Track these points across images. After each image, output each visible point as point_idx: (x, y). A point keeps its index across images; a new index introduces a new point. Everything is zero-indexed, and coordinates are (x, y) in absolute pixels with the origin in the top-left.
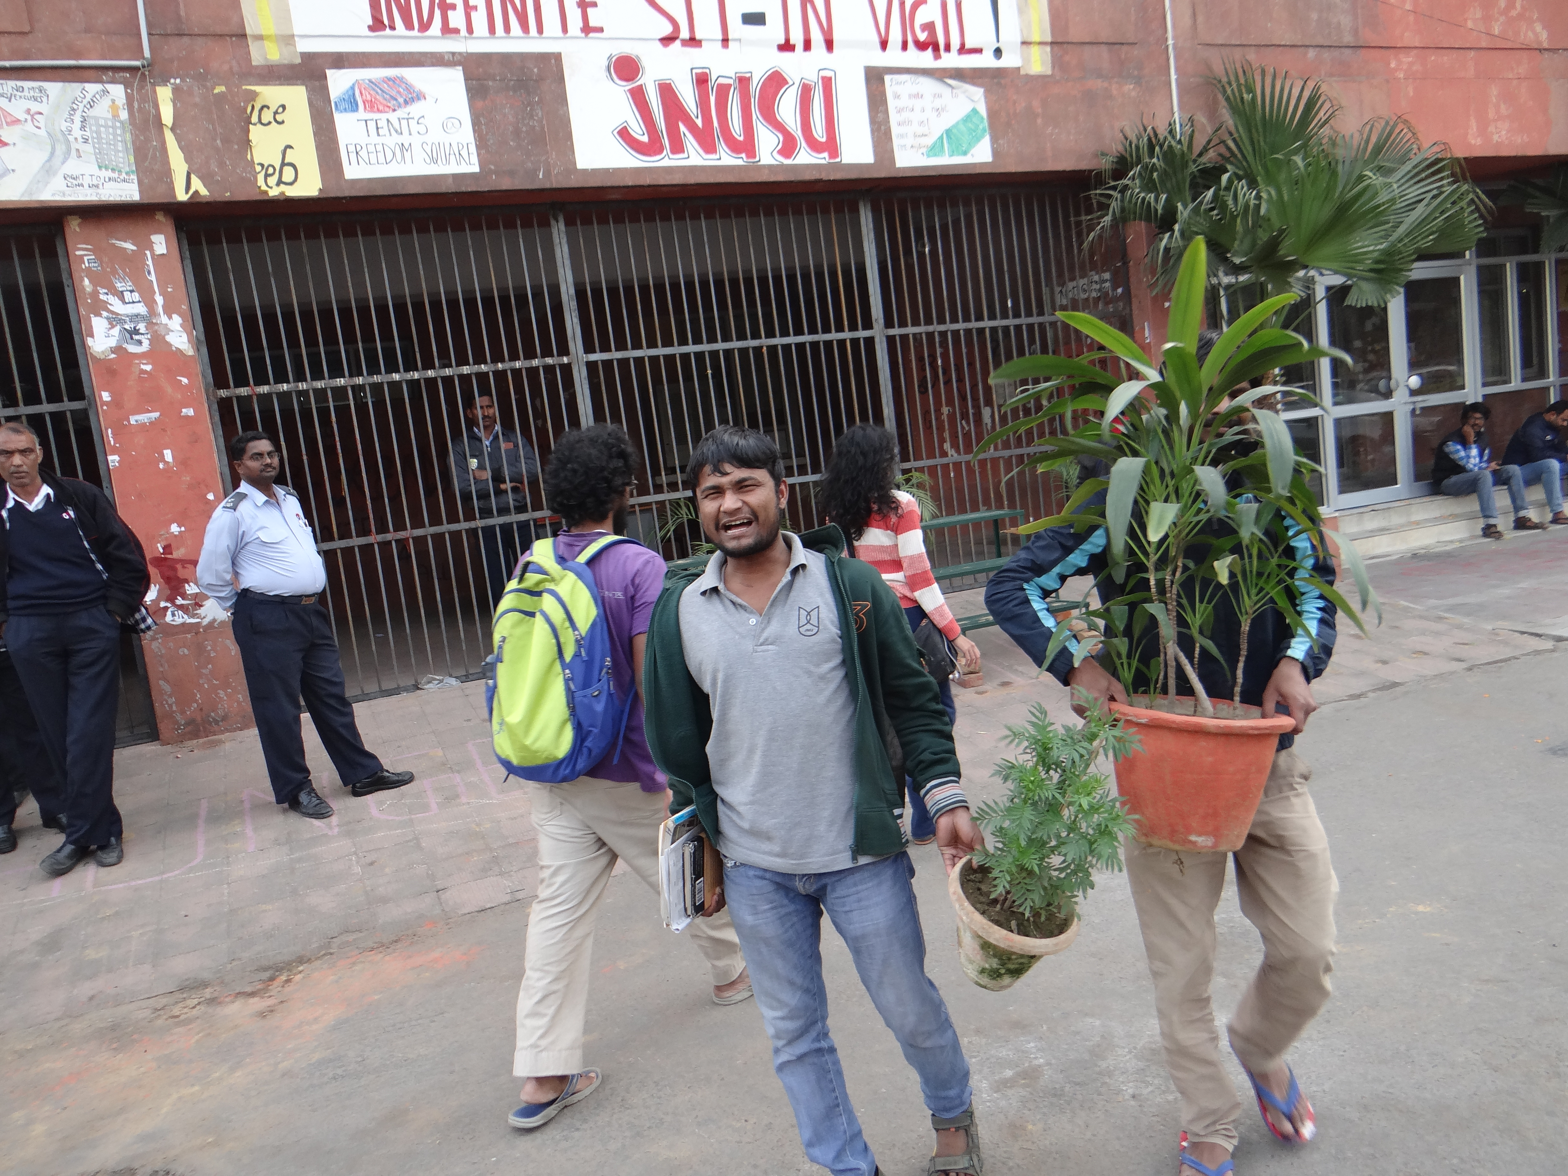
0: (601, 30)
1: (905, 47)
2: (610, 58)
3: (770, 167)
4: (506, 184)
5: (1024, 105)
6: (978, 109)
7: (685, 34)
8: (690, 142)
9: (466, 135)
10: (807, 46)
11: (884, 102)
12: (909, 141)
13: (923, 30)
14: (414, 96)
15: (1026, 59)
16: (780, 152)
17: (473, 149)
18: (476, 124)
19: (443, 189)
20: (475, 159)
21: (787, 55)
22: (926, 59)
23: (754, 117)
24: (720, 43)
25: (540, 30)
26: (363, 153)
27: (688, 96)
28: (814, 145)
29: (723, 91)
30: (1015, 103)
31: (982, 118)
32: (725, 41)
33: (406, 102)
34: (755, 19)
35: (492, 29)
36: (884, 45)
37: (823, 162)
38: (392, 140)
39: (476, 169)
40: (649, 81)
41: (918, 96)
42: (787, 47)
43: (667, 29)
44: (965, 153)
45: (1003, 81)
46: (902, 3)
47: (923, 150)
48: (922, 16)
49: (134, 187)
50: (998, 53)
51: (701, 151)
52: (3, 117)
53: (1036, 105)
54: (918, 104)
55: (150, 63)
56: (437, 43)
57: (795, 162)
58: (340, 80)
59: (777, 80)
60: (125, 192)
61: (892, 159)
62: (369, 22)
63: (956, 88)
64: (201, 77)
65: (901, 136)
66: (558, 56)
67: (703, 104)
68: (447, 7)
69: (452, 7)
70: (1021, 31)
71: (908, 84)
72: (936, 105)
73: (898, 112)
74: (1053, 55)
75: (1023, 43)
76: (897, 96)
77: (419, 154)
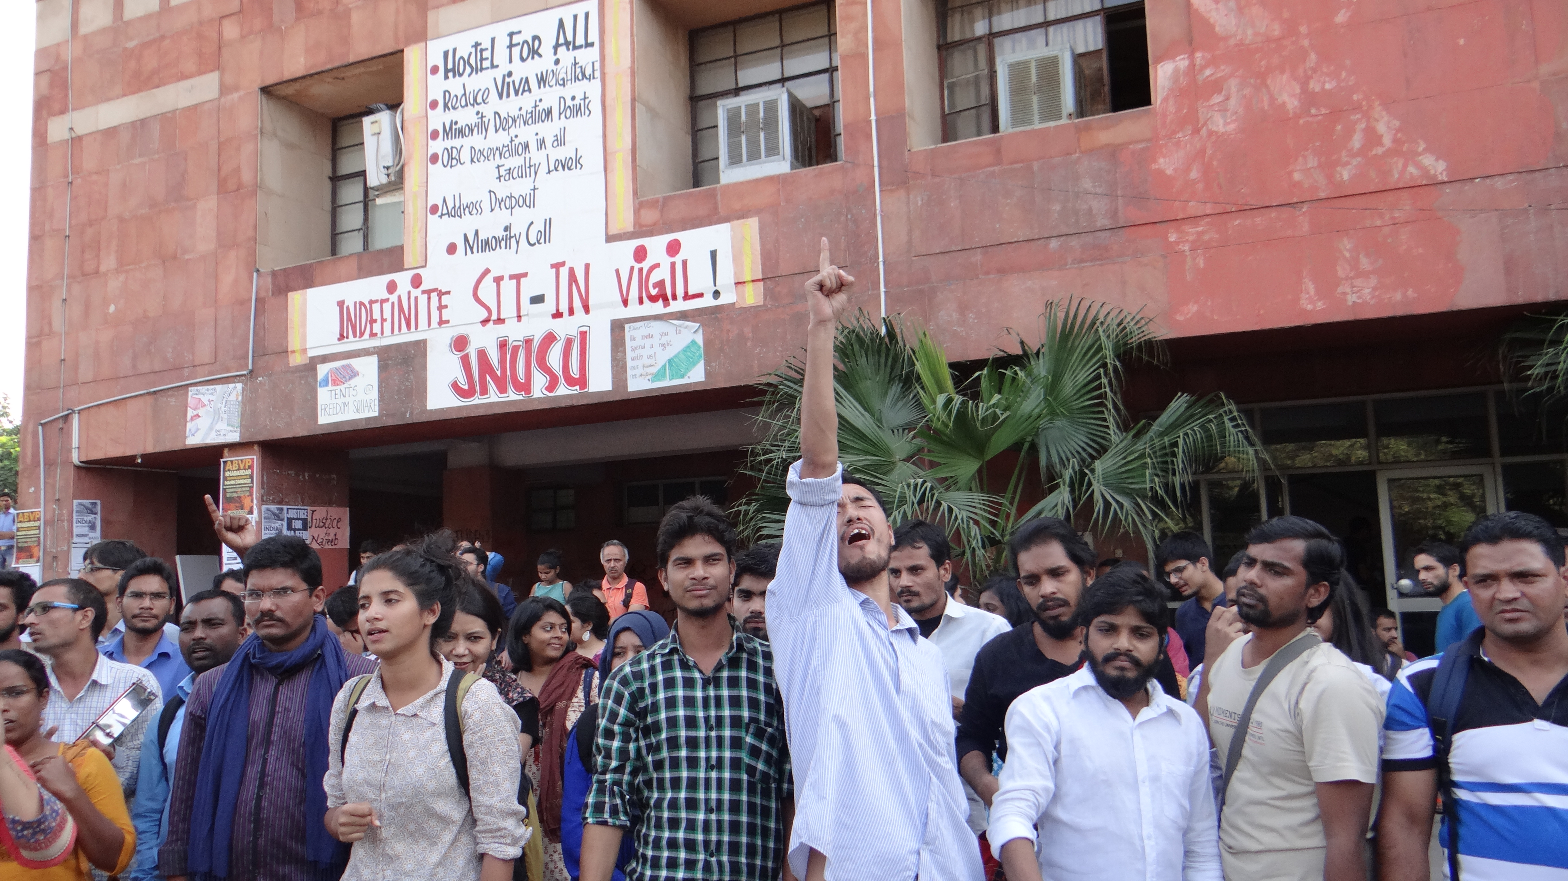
0: (448, 322)
1: (641, 302)
2: (452, 338)
3: (540, 399)
4: (390, 422)
5: (736, 332)
6: (697, 341)
7: (494, 317)
8: (492, 387)
9: (374, 394)
10: (571, 312)
11: (623, 344)
12: (638, 372)
13: (654, 288)
14: (354, 374)
15: (740, 296)
16: (547, 389)
17: (377, 402)
18: (380, 387)
19: (360, 427)
20: (377, 408)
21: (558, 321)
22: (658, 308)
23: (533, 366)
24: (516, 319)
25: (416, 328)
26: (327, 410)
27: (494, 357)
28: (570, 381)
29: (516, 349)
30: (728, 331)
31: (699, 347)
32: (519, 317)
33: (350, 378)
34: (538, 300)
35: (392, 332)
36: (625, 303)
37: (575, 392)
38: (341, 401)
39: (376, 414)
40: (472, 352)
41: (650, 336)
42: (558, 315)
43: (484, 314)
44: (683, 376)
45: (719, 316)
46: (641, 270)
47: (649, 377)
48: (655, 277)
49: (238, 434)
50: (716, 294)
51: (498, 392)
52: (200, 404)
53: (748, 331)
54: (648, 342)
55: (251, 372)
56: (367, 343)
57: (557, 394)
58: (322, 370)
59: (550, 338)
60: (234, 437)
61: (626, 386)
62: (339, 336)
63: (680, 326)
64: (270, 375)
65: (633, 368)
66: (424, 342)
67: (502, 361)
68: (373, 321)
69: (375, 321)
70: (735, 275)
71: (642, 328)
72: (662, 342)
73: (633, 350)
74: (764, 288)
75: (737, 284)
76: (633, 339)
77: (351, 408)
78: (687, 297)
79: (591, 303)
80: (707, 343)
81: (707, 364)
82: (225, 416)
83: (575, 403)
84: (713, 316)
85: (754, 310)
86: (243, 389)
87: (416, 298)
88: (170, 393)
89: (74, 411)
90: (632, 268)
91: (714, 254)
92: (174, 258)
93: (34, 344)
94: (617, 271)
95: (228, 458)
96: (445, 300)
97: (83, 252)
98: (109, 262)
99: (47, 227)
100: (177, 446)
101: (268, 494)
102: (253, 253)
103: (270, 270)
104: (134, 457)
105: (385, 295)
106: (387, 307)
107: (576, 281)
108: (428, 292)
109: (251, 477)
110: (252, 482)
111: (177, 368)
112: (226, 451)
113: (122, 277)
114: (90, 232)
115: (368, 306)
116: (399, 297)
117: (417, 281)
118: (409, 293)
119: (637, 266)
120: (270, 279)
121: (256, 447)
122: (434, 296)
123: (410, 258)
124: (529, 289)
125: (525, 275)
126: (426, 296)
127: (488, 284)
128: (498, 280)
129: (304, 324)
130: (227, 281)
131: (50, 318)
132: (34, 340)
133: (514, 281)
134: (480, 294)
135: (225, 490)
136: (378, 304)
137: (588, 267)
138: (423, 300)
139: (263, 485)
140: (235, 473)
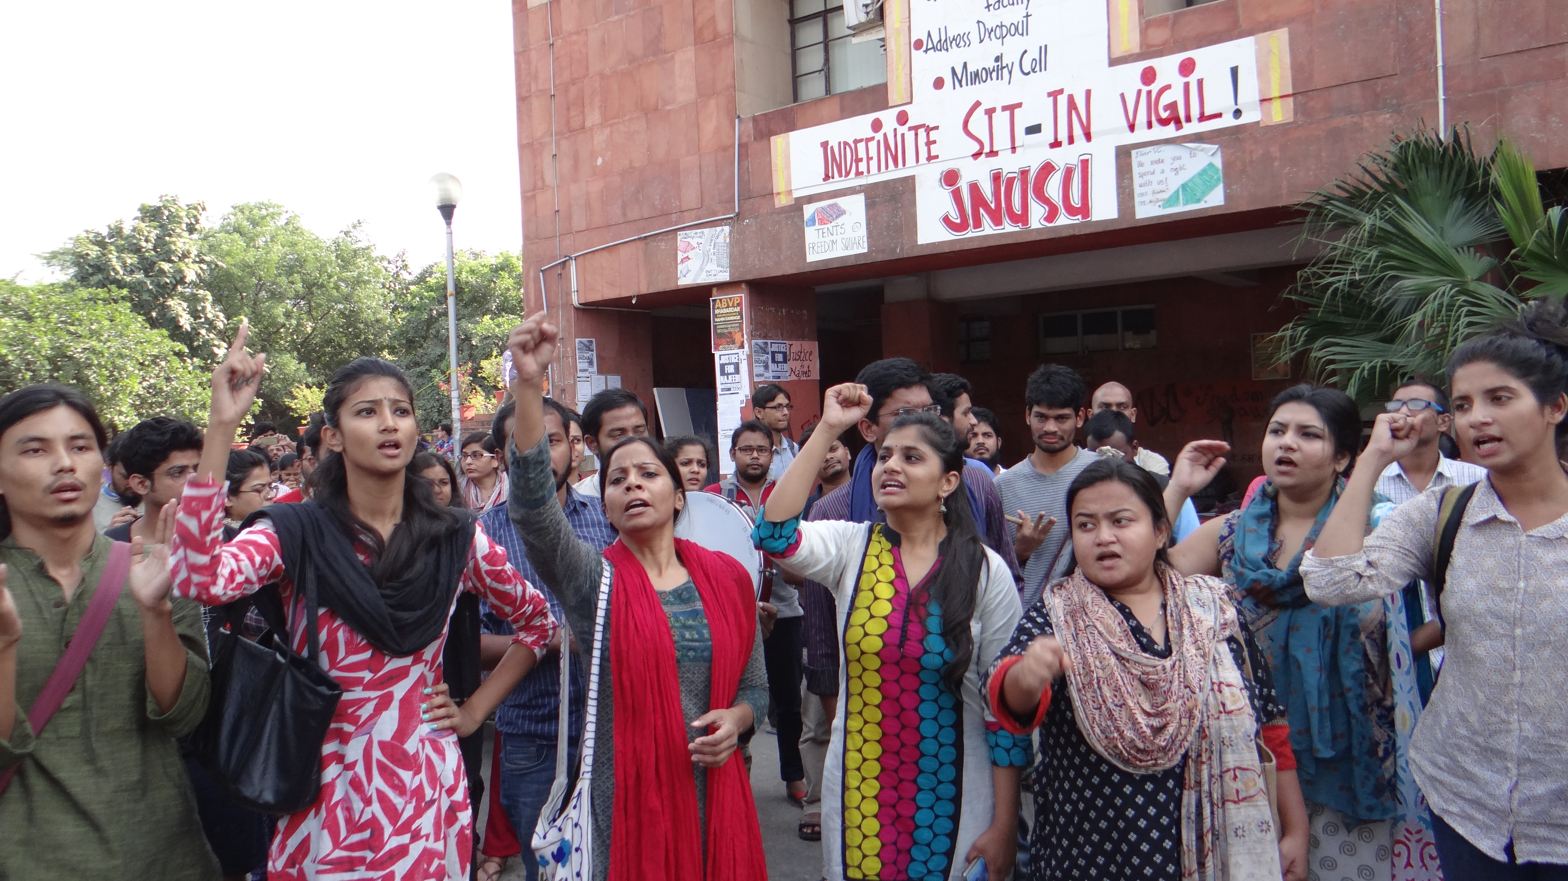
0: (937, 157)
1: (1150, 125)
2: (942, 173)
3: (1037, 230)
4: (880, 257)
5: (1261, 152)
6: (1215, 163)
7: (987, 149)
8: (986, 219)
9: (863, 232)
10: (1071, 140)
11: (1130, 170)
12: (1147, 199)
13: (1165, 110)
14: (842, 213)
15: (1266, 114)
16: (1045, 219)
17: (865, 239)
18: (868, 224)
19: (850, 264)
20: (866, 245)
21: (1057, 150)
22: (1170, 131)
23: (1029, 197)
24: (1010, 151)
25: (904, 165)
26: (816, 248)
27: (987, 190)
28: (1071, 210)
29: (1010, 182)
30: (1251, 152)
32: (1014, 149)
33: (837, 217)
34: (1034, 130)
35: (879, 169)
36: (1132, 128)
37: (1077, 222)
38: (828, 239)
39: (866, 250)
40: (963, 185)
41: (1160, 161)
42: (1056, 144)
43: (976, 147)
44: (1198, 201)
45: (1240, 136)
46: (1149, 93)
47: (1160, 203)
48: (1165, 100)
49: (728, 274)
50: (1238, 113)
51: (992, 225)
52: (690, 247)
53: (1275, 150)
54: (1158, 168)
55: (738, 214)
56: (853, 182)
57: (1057, 224)
58: (809, 210)
59: (1047, 169)
60: (725, 277)
61: (1133, 214)
62: (823, 176)
63: (1195, 149)
64: (756, 217)
65: (1142, 195)
66: (913, 178)
67: (997, 194)
68: (859, 160)
69: (861, 160)
70: (1260, 91)
71: (1151, 154)
72: (1174, 167)
73: (1141, 176)
74: (1295, 104)
75: (1262, 101)
76: (1141, 165)
77: (840, 245)
78: (1203, 118)
79: (1093, 130)
80: (1227, 166)
81: (1227, 186)
82: (714, 257)
83: (1077, 232)
84: (1234, 137)
85: (1283, 128)
86: (731, 232)
87: (903, 135)
88: (660, 237)
89: (571, 258)
90: (1139, 92)
91: (1234, 71)
92: (656, 109)
93: (529, 197)
94: (1122, 95)
95: (716, 296)
96: (933, 135)
97: (568, 109)
98: (593, 118)
99: (533, 89)
100: (670, 287)
101: (756, 330)
102: (732, 101)
103: (750, 115)
104: (631, 298)
105: (870, 133)
106: (873, 145)
107: (1076, 108)
108: (915, 128)
109: (740, 313)
110: (742, 318)
111: (664, 215)
112: (714, 290)
113: (607, 131)
114: (573, 90)
115: (853, 146)
116: (885, 135)
117: (903, 119)
118: (895, 130)
119: (1145, 89)
120: (751, 124)
121: (743, 286)
122: (922, 132)
123: (895, 95)
124: (1023, 120)
125: (1019, 105)
126: (913, 132)
127: (979, 117)
128: (990, 112)
129: (787, 166)
130: (709, 127)
131: (542, 173)
132: (529, 194)
133: (1008, 113)
134: (970, 127)
135: (715, 326)
136: (863, 143)
137: (1088, 93)
138: (910, 136)
139: (751, 321)
140: (725, 311)
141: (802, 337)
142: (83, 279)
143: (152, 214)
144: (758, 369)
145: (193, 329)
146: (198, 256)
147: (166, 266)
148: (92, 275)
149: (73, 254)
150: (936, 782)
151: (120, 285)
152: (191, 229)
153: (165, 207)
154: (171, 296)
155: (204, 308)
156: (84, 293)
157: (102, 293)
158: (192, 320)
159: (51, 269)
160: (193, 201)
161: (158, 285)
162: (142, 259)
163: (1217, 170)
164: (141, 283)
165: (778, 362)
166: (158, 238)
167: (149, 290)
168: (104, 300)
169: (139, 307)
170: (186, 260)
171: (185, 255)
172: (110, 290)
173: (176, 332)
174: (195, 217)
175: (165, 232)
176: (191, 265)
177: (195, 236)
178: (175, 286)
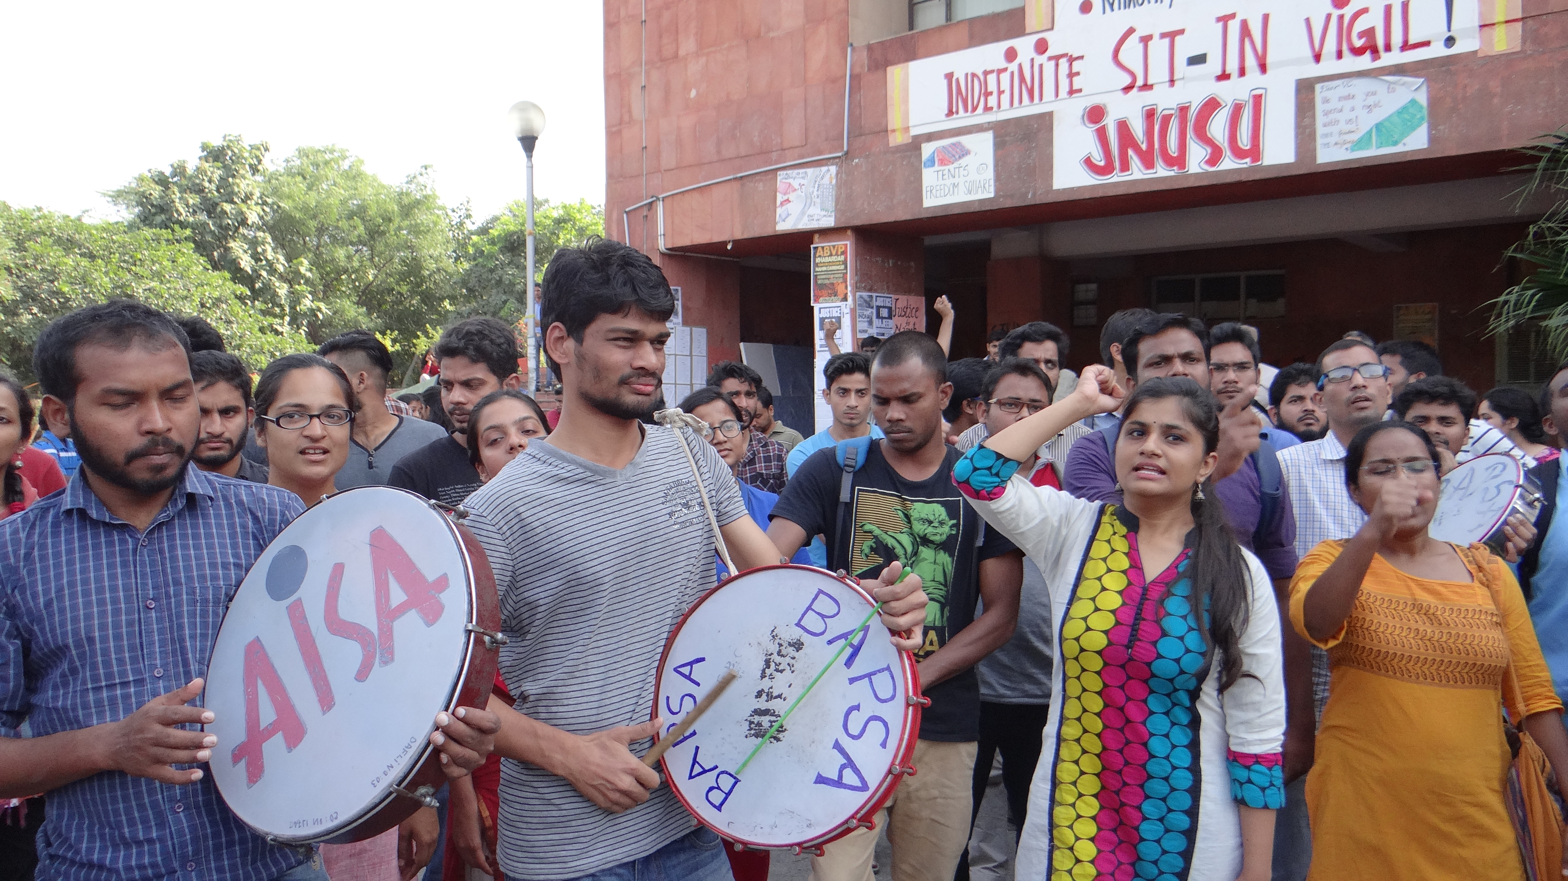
0: (1080, 91)
1: (1340, 55)
2: (1085, 109)
3: (1196, 175)
4: (1008, 203)
5: (1477, 87)
6: (1418, 100)
7: (1140, 82)
8: (1135, 162)
9: (990, 174)
10: (1242, 72)
11: (1312, 107)
12: (1332, 140)
13: (1360, 37)
14: (965, 153)
15: (1487, 41)
16: (1206, 163)
17: (992, 182)
18: (996, 166)
19: (973, 209)
20: (992, 189)
21: (1224, 83)
22: (1365, 62)
23: (1188, 136)
24: (1167, 84)
25: (1041, 99)
26: (934, 191)
27: (1138, 129)
28: (1238, 153)
29: (1166, 119)
30: (1465, 86)
32: (1172, 82)
33: (960, 158)
34: (1198, 60)
35: (1012, 104)
36: (1317, 58)
37: (1245, 166)
38: (949, 182)
39: (992, 195)
40: (1110, 123)
41: (1350, 97)
42: (1224, 76)
43: (1127, 80)
44: (1395, 143)
45: (1452, 68)
46: (1341, 18)
47: (1348, 146)
48: (1361, 25)
49: (833, 219)
50: (1450, 41)
51: (1142, 168)
52: (790, 188)
53: (1495, 85)
54: (1348, 104)
55: (847, 153)
56: (980, 118)
57: (1219, 169)
58: (928, 149)
59: (1212, 105)
60: (829, 222)
61: (1314, 157)
62: (946, 112)
63: (1394, 83)
64: (867, 157)
65: (1326, 135)
66: (1050, 114)
67: (1149, 133)
68: (988, 94)
69: (991, 93)
70: (1481, 14)
71: (1340, 88)
72: (1368, 103)
73: (1326, 114)
74: (1523, 31)
75: (1482, 26)
76: (1326, 101)
77: (962, 189)
78: (1406, 46)
79: (1269, 60)
80: (1433, 103)
81: (1432, 127)
82: (818, 200)
83: (1244, 178)
84: (1444, 69)
85: (1507, 59)
86: (837, 173)
87: (1041, 66)
88: (758, 178)
89: (658, 199)
90: (1329, 16)
92: (758, 36)
93: (614, 132)
94: (1308, 21)
95: (818, 243)
96: (1077, 66)
97: (661, 37)
98: (688, 45)
99: (623, 13)
100: (767, 232)
101: (861, 281)
102: (845, 26)
103: (865, 43)
104: (725, 243)
105: (1003, 64)
106: (1005, 78)
107: (1250, 35)
108: (1057, 58)
109: (845, 263)
110: (846, 268)
111: (764, 153)
112: (816, 237)
113: (702, 60)
114: (667, 16)
115: (982, 78)
116: (1020, 66)
117: (1041, 47)
118: (1032, 60)
119: (1336, 13)
120: (865, 54)
121: (849, 232)
122: (1063, 63)
123: (1033, 21)
124: (1185, 48)
125: (1182, 32)
126: (1053, 63)
127: (1133, 46)
128: (1146, 40)
129: (905, 100)
130: (817, 57)
131: (630, 106)
132: (614, 129)
133: (1167, 41)
134: (1122, 57)
135: (816, 276)
136: (994, 75)
137: (1266, 18)
138: (1049, 67)
139: (856, 272)
140: (827, 260)
141: (908, 291)
142: (146, 219)
143: (215, 155)
144: (862, 325)
145: (254, 270)
146: (261, 198)
147: (227, 207)
148: (155, 214)
149: (136, 194)
150: (1165, 810)
151: (183, 225)
152: (254, 170)
153: (229, 147)
154: (234, 238)
155: (264, 251)
156: (148, 232)
157: (165, 233)
158: (253, 262)
159: (116, 208)
160: (257, 142)
161: (220, 227)
162: (205, 200)
163: (1421, 107)
164: (204, 225)
165: (883, 318)
166: (221, 178)
167: (211, 231)
168: (168, 240)
169: (201, 247)
170: (249, 202)
171: (248, 197)
172: (173, 230)
173: (238, 275)
174: (257, 157)
175: (230, 172)
176: (254, 208)
177: (259, 178)
178: (237, 229)
